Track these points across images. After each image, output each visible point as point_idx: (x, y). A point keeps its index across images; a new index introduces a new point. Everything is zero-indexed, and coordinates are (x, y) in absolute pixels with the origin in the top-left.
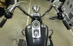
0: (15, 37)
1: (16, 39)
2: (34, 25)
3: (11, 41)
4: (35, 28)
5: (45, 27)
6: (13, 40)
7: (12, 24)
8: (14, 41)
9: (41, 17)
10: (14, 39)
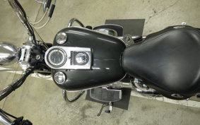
0: (78, 112)
1: (83, 110)
2: (57, 62)
3: (85, 122)
4: (66, 60)
5: (64, 34)
6: (84, 116)
7: (41, 120)
8: (86, 114)
9: (35, 44)
10: (81, 113)
